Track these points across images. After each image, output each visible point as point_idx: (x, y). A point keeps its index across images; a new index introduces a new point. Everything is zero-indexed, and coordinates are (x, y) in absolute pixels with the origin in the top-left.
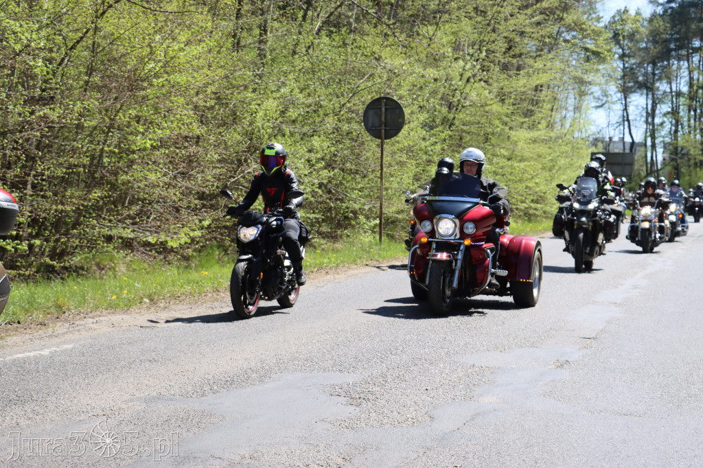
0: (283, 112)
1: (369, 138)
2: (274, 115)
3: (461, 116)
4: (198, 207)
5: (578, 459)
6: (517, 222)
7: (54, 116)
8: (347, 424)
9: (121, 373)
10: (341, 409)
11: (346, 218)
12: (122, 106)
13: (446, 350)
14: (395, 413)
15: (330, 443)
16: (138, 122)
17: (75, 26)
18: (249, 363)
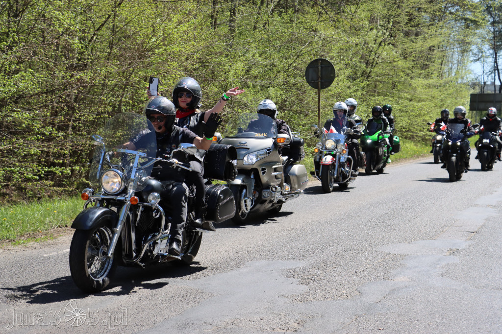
0: (248, 71)
1: (310, 87)
2: (242, 74)
3: (375, 70)
5: (468, 323)
6: (417, 146)
7: (87, 79)
8: (300, 299)
10: (297, 288)
12: (134, 69)
13: (369, 242)
14: (334, 290)
15: (288, 313)
16: (145, 80)
17: (101, 14)
18: (228, 254)
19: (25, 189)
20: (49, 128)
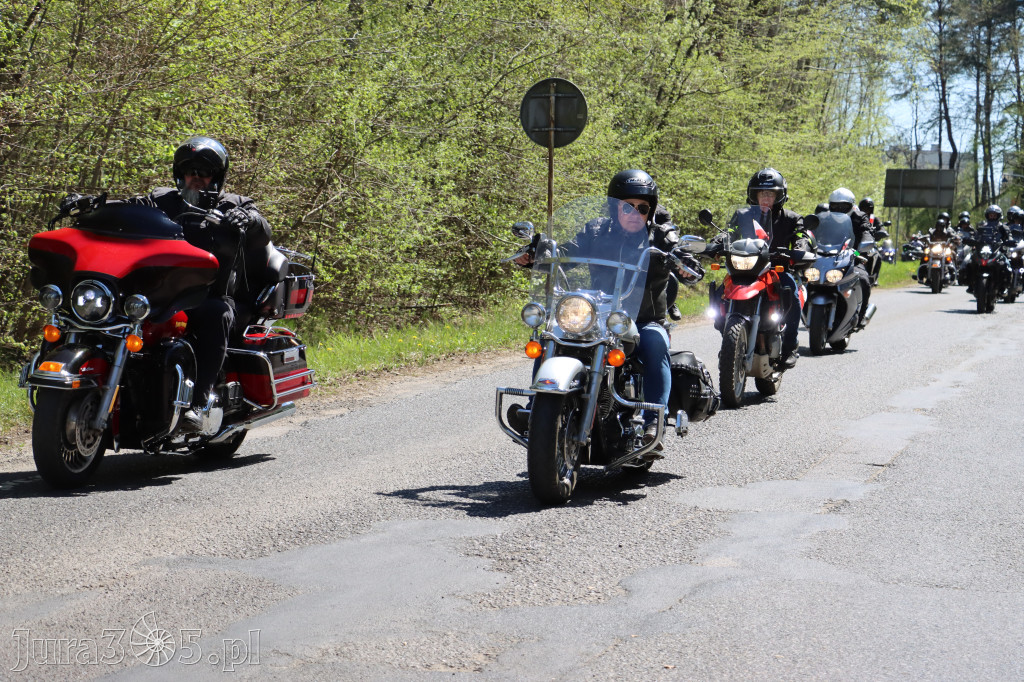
0: (391, 103)
1: (531, 144)
2: (376, 107)
3: (677, 110)
5: (861, 656)
7: (20, 106)
8: (492, 601)
9: (130, 520)
10: (484, 577)
11: (493, 274)
12: (130, 90)
14: (570, 584)
15: (465, 631)
16: (157, 117)
18: (336, 504)
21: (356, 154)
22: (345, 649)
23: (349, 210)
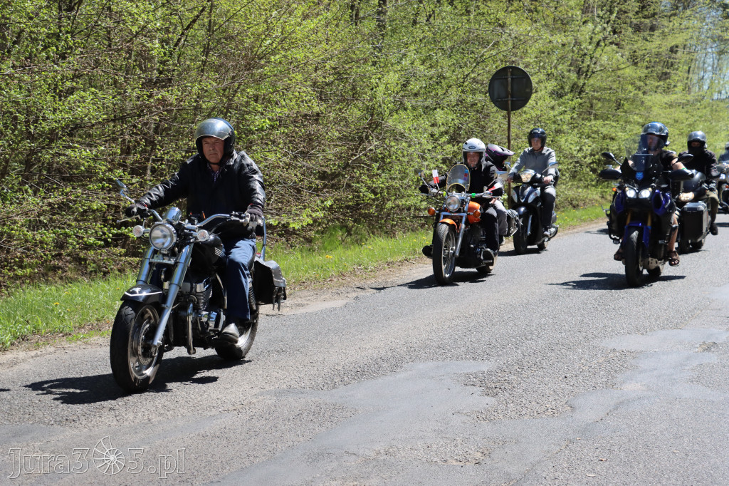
0: (404, 85)
1: (495, 109)
2: (396, 89)
3: (591, 81)
4: (320, 187)
7: (172, 99)
8: (484, 416)
9: (250, 365)
10: (479, 401)
12: (239, 85)
13: (584, 334)
14: (533, 403)
15: (467, 437)
16: (256, 101)
17: (192, 5)
18: (379, 352)
19: (85, 260)
20: (119, 172)
21: (383, 120)
22: (391, 450)
23: (380, 156)
